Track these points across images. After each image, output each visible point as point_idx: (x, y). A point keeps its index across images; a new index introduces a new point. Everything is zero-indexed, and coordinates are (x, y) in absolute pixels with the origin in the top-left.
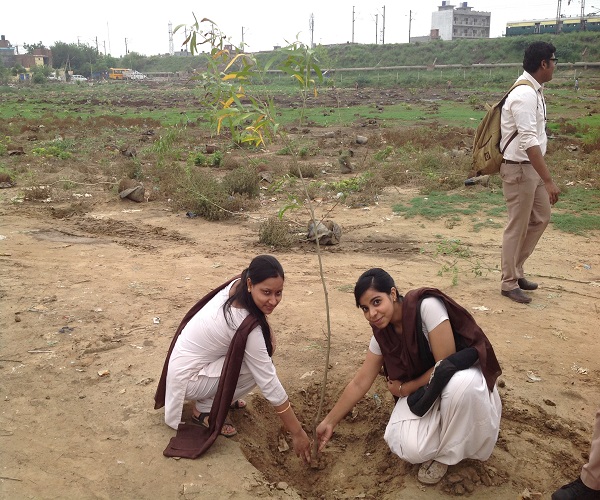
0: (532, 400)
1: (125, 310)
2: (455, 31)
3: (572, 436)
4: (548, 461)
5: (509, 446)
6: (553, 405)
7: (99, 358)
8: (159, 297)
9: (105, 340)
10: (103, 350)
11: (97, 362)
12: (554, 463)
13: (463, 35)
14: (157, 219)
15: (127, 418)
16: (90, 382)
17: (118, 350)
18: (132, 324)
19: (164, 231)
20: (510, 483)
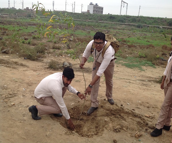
0: (129, 109)
1: (14, 86)
2: (94, 11)
3: (140, 117)
4: (136, 123)
5: (126, 120)
6: (134, 110)
7: (10, 100)
8: (23, 82)
9: (10, 95)
10: (10, 97)
11: (10, 101)
12: (137, 124)
13: (96, 13)
14: (15, 59)
15: (24, 116)
16: (10, 107)
17: (15, 98)
18: (17, 90)
19: (18, 63)
20: (128, 129)
